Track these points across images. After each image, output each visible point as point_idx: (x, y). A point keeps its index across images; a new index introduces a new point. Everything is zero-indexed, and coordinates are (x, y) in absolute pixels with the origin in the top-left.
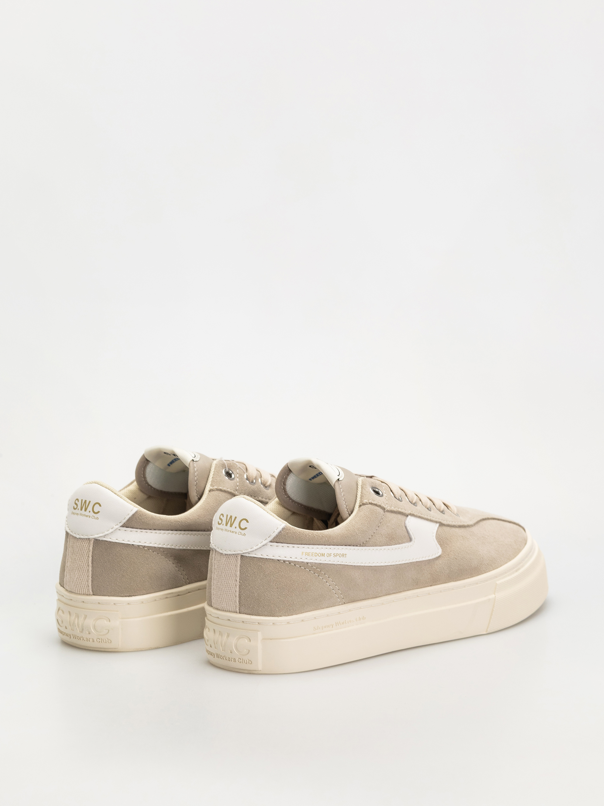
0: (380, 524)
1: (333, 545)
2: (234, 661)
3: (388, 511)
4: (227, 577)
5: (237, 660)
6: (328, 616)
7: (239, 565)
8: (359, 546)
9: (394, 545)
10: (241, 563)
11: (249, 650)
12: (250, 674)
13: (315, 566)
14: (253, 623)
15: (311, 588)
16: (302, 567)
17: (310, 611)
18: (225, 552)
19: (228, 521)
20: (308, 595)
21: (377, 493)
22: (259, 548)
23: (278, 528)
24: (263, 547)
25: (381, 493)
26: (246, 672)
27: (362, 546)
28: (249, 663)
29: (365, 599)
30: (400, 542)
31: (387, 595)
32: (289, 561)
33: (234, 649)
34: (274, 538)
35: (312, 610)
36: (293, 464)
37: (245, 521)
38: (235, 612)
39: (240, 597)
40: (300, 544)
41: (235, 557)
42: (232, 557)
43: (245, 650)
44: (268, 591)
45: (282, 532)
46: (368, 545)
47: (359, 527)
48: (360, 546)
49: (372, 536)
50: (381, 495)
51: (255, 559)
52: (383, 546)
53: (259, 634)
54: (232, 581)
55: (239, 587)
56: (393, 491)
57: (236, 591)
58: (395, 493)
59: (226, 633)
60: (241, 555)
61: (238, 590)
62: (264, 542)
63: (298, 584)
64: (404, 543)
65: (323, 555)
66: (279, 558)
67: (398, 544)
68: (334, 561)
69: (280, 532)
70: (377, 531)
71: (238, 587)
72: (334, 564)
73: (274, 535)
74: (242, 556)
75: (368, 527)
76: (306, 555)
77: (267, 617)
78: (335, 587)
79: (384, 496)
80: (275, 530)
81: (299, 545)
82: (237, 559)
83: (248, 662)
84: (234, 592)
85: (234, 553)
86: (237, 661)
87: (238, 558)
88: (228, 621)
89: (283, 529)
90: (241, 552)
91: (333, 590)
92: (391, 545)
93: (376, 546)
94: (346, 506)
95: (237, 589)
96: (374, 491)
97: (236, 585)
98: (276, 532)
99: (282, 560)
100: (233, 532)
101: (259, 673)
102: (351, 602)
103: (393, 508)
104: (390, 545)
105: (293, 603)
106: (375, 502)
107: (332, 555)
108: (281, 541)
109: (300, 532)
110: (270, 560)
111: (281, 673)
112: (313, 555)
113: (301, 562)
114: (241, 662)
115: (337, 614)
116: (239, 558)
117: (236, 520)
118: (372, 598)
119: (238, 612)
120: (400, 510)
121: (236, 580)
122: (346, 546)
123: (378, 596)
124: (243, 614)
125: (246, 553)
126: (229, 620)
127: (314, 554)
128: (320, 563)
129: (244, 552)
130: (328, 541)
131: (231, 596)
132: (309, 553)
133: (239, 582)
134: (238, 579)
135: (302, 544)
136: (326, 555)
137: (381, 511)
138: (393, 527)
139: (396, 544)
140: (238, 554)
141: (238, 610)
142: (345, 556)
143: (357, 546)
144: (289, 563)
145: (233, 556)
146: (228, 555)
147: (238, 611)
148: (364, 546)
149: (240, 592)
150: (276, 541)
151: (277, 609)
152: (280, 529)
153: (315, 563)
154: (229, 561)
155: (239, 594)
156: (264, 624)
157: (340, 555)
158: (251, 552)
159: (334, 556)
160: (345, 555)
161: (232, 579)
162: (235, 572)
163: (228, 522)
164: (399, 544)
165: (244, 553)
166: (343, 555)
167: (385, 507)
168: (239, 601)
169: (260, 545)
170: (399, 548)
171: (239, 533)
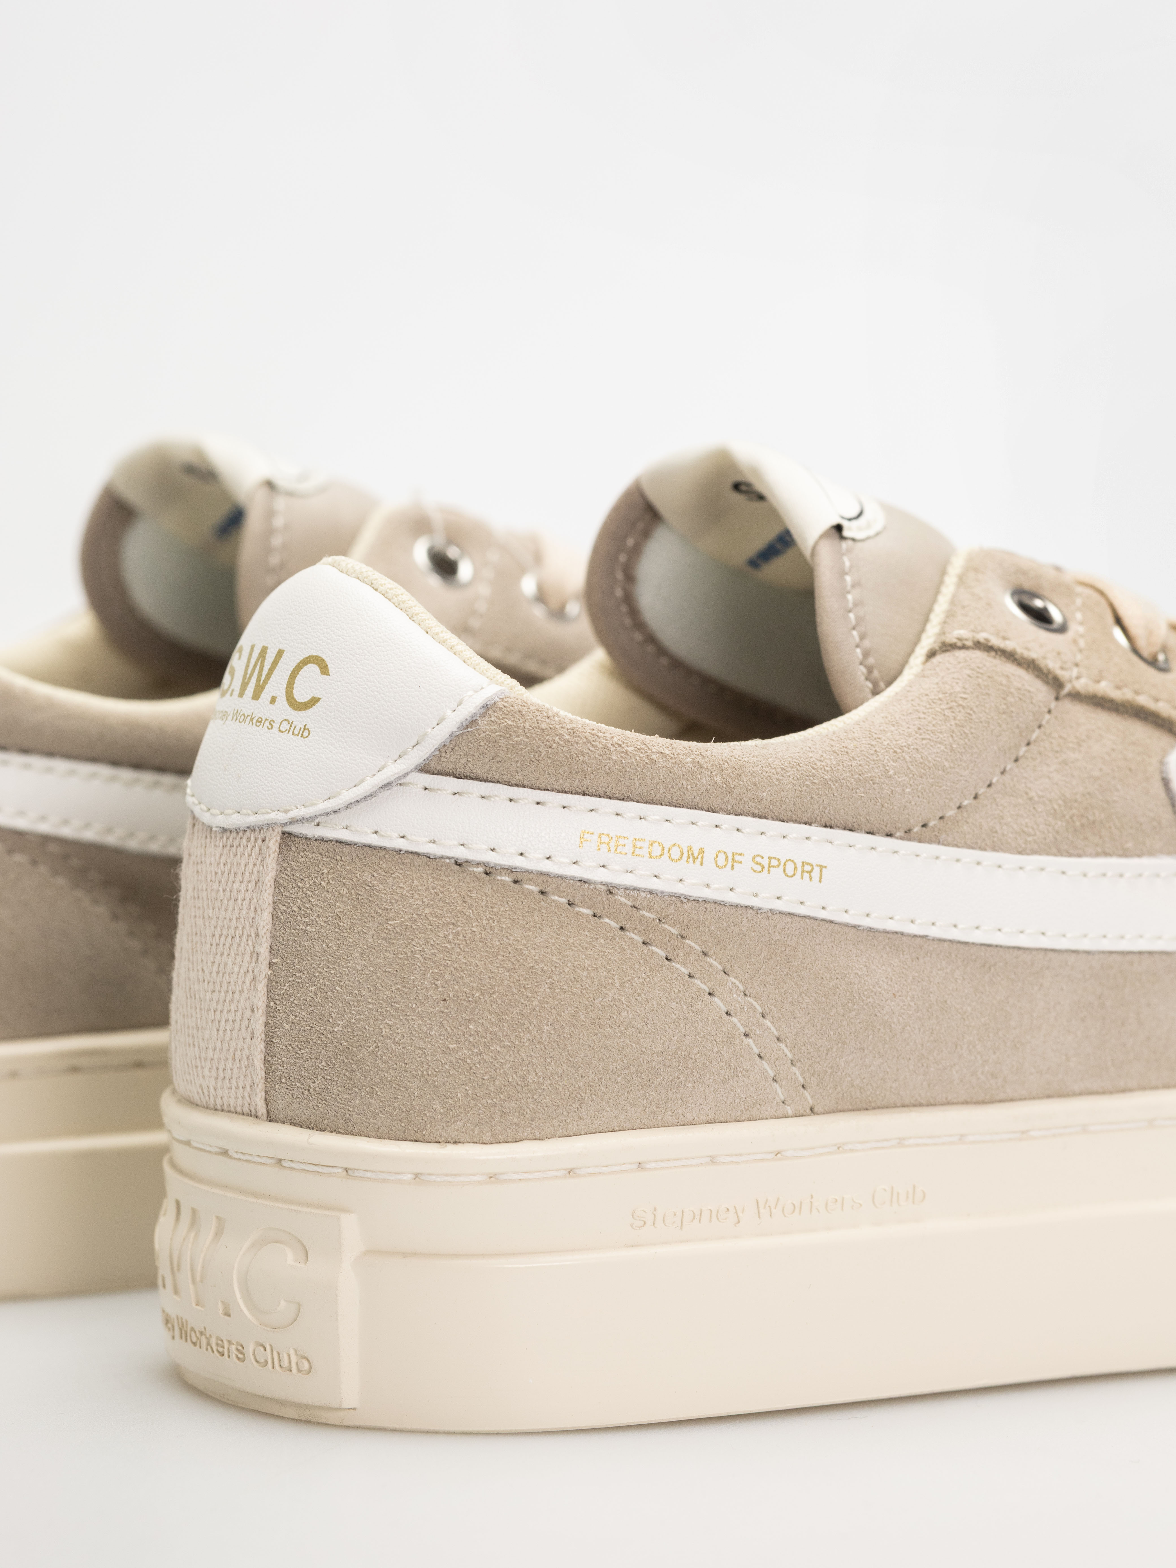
0: (1024, 749)
1: (754, 816)
2: (241, 1356)
3: (1076, 696)
4: (223, 938)
5: (250, 1349)
6: (713, 1160)
7: (269, 879)
8: (902, 838)
9: (1097, 855)
10: (282, 870)
11: (299, 1305)
12: (308, 1422)
13: (650, 909)
14: (320, 1169)
15: (624, 1014)
16: (584, 904)
17: (613, 1131)
18: (220, 821)
19: (249, 672)
20: (606, 1047)
21: (1041, 617)
22: (366, 798)
23: (460, 704)
24: (385, 793)
25: (1056, 615)
26: (291, 1413)
27: (920, 841)
28: (299, 1371)
29: (929, 1105)
30: (1130, 845)
31: (1049, 1097)
32: (510, 870)
33: (238, 1296)
34: (443, 749)
35: (627, 1125)
36: (661, 475)
37: (313, 668)
38: (250, 1115)
39: (269, 1041)
40: (577, 793)
41: (256, 839)
42: (244, 841)
43: (283, 1303)
44: (396, 1009)
45: (482, 723)
46: (950, 839)
47: (902, 742)
48: (908, 834)
49: (976, 797)
50: (1055, 626)
51: (346, 849)
52: (1034, 852)
53: (349, 1224)
54: (239, 958)
55: (269, 992)
56: (1128, 621)
57: (252, 1011)
58: (1133, 630)
59: (214, 1219)
60: (284, 833)
61: (260, 1001)
62: (392, 771)
63: (552, 986)
64: (1151, 853)
65: (695, 856)
66: (461, 854)
67: (1120, 856)
68: (756, 895)
69: (472, 722)
70: (1007, 777)
71: (262, 986)
72: (758, 910)
73: (438, 736)
74: (290, 834)
75: (952, 750)
76: (604, 847)
77: (387, 1141)
78: (759, 1024)
79: (1070, 634)
80: (449, 712)
81: (570, 796)
82: (264, 848)
83: (297, 1364)
84: (248, 1013)
85: (252, 820)
86: (252, 1357)
87: (268, 847)
88: (221, 1158)
89: (487, 708)
90: (282, 817)
91: (746, 1035)
92: (1079, 856)
93: (994, 849)
94: (866, 654)
95: (256, 1001)
96: (1026, 608)
97: (254, 979)
98: (453, 721)
99: (478, 864)
100: (260, 721)
101: (346, 1423)
102: (849, 1110)
103: (1105, 688)
104: (1070, 855)
105: (524, 1078)
106: (1009, 645)
107: (747, 860)
108: (478, 771)
109: (573, 731)
110: (418, 861)
111: (451, 1429)
112: (638, 851)
113: (573, 879)
114: (266, 1362)
115: (763, 1160)
116: (274, 842)
117: (280, 664)
118: (966, 1103)
119: (260, 1114)
120: (1143, 700)
121: (255, 955)
122: (826, 826)
123: (1002, 1096)
124: (284, 1122)
125: (302, 820)
126: (225, 1153)
127: (646, 845)
128: (678, 897)
129: (295, 814)
130: (730, 791)
131: (235, 1035)
132: (621, 842)
133: (266, 963)
134: (264, 950)
135: (584, 794)
136: (709, 857)
137: (1041, 692)
138: (1096, 773)
139: (1106, 854)
140: (270, 826)
141: (263, 1102)
142: (816, 874)
143: (890, 835)
144: (516, 882)
145: (249, 839)
146: (231, 831)
147: (262, 1110)
148: (930, 842)
149: (270, 1013)
150: (451, 766)
151: (437, 1106)
152: (471, 705)
153: (651, 892)
154: (232, 864)
155: (267, 1025)
156: (369, 1175)
157: (790, 868)
158: (328, 814)
159: (759, 868)
160: (817, 870)
161: (241, 949)
162: (252, 914)
163: (250, 678)
164: (1125, 853)
165: (293, 822)
166: (807, 870)
167: (1063, 675)
168: (266, 1061)
169: (370, 784)
170: (1121, 876)
171: (285, 726)
